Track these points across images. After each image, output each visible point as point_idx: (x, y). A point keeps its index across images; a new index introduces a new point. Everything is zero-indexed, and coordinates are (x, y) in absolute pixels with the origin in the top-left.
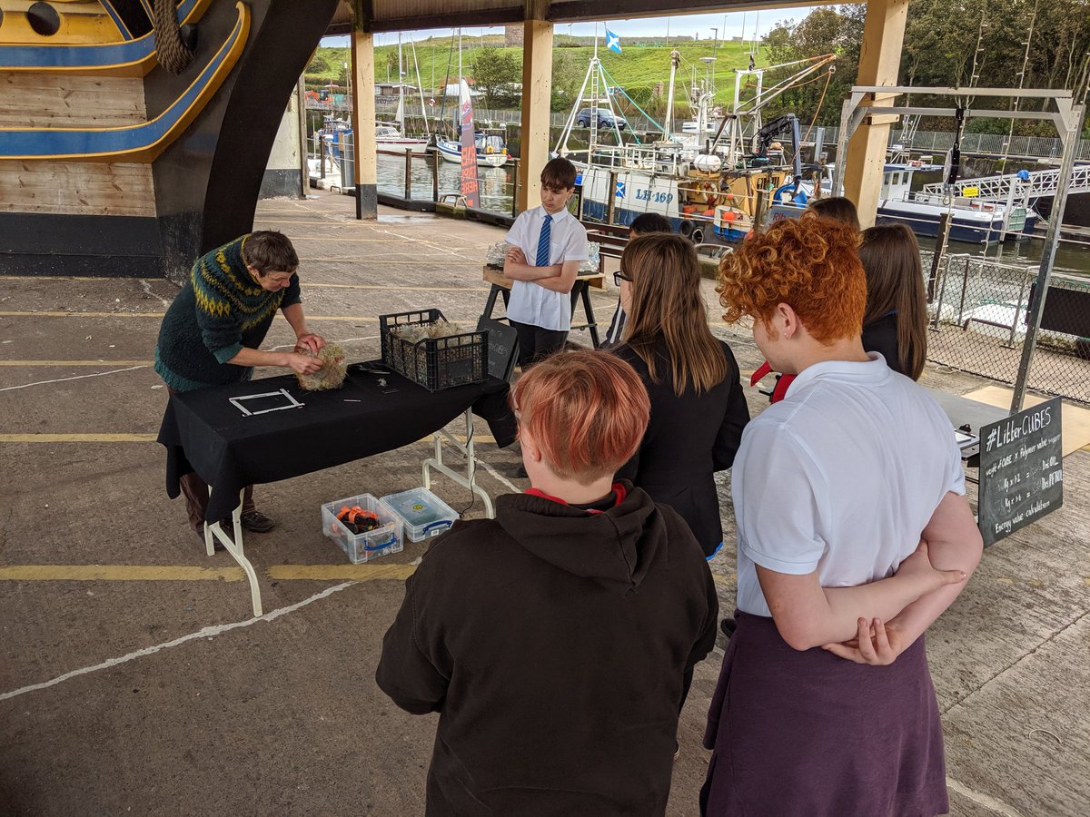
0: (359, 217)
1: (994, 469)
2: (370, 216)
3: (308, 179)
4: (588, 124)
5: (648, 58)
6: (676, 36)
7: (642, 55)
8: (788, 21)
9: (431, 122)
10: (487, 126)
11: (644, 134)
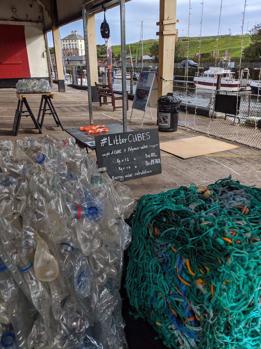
0: (59, 91)
1: (108, 154)
2: (63, 91)
3: (52, 81)
4: (184, 66)
5: (212, 43)
6: (224, 35)
7: (211, 42)
8: (259, 24)
9: (135, 68)
10: (151, 68)
11: (203, 68)
